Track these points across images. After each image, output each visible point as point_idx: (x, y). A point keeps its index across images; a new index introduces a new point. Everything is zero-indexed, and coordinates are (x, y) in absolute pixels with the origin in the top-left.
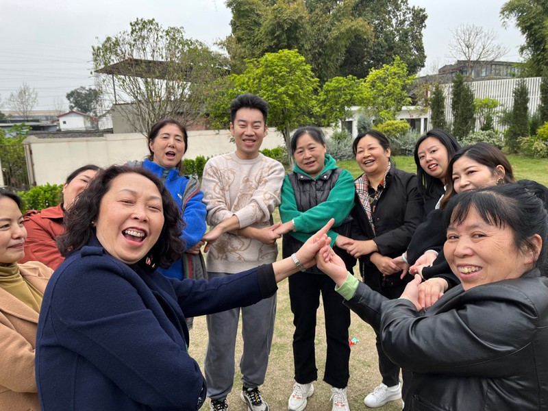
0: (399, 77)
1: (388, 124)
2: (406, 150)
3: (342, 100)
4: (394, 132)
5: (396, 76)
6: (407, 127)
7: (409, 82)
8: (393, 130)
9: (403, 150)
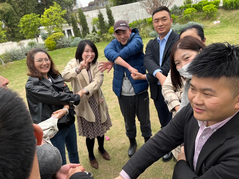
0: (58, 12)
1: (54, 35)
2: (64, 45)
3: (31, 26)
4: (57, 38)
5: (56, 11)
6: (62, 35)
7: (63, 13)
8: (57, 37)
9: (63, 45)
